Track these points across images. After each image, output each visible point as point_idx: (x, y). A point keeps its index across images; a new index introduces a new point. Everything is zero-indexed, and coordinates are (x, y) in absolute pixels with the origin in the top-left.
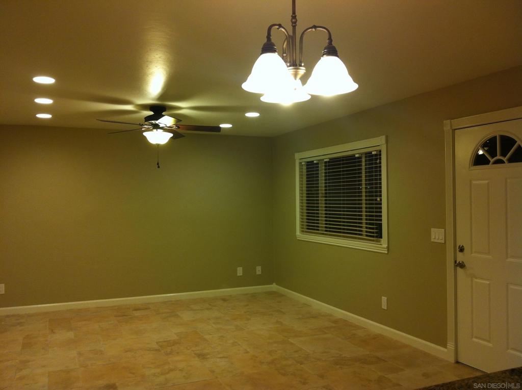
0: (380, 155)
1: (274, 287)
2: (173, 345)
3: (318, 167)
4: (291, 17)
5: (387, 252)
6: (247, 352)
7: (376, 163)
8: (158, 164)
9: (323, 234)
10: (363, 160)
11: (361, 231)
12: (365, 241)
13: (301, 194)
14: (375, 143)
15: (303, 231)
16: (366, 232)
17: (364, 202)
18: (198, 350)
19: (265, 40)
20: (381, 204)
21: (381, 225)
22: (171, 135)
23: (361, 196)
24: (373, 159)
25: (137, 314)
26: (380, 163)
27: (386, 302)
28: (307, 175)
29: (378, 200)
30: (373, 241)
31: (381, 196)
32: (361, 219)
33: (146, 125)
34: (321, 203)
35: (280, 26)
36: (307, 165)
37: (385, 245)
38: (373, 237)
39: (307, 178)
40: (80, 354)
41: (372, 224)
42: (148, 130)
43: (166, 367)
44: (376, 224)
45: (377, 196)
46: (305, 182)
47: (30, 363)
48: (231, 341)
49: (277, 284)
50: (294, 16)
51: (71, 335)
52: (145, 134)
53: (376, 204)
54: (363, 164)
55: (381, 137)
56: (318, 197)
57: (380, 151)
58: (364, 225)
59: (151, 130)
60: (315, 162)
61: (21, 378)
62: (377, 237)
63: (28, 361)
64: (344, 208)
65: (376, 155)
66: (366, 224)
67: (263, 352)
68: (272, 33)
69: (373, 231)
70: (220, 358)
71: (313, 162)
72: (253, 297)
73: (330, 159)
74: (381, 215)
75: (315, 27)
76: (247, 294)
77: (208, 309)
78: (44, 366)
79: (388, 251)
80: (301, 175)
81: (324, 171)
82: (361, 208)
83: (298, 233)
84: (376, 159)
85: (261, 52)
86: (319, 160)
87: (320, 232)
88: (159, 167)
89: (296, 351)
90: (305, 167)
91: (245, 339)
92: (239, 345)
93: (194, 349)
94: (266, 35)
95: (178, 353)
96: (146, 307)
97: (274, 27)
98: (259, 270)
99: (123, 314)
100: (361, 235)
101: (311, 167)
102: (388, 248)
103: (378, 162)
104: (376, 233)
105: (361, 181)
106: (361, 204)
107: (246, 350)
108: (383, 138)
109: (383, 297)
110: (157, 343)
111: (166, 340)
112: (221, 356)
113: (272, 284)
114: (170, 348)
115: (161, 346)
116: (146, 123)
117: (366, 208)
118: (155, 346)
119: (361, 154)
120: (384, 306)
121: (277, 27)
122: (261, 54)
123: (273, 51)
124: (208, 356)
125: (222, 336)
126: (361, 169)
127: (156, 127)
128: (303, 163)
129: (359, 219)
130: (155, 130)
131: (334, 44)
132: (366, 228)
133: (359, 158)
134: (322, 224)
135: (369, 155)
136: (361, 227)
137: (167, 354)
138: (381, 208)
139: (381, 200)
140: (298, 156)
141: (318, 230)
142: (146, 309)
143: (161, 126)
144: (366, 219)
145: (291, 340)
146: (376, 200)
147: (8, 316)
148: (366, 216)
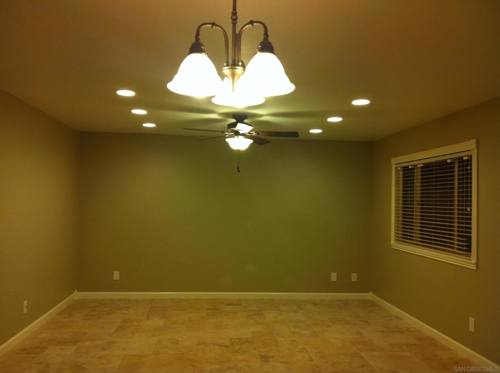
0: (471, 161)
1: (370, 296)
2: (244, 344)
3: (414, 173)
4: (231, 14)
5: (475, 269)
6: (311, 360)
7: (467, 170)
8: (238, 168)
9: (417, 244)
10: (456, 165)
11: (453, 244)
12: (457, 255)
13: (397, 200)
14: (466, 147)
15: (397, 240)
16: (458, 245)
17: (456, 212)
18: (265, 352)
19: (193, 40)
20: (471, 215)
21: (470, 237)
22: (252, 141)
23: (453, 205)
24: (465, 164)
25: (227, 308)
26: (471, 169)
27: (473, 323)
28: (404, 181)
29: (468, 210)
30: (463, 255)
31: (471, 206)
32: (453, 231)
33: (228, 132)
34: (416, 212)
35: (213, 24)
36: (404, 171)
37: (474, 261)
38: (462, 250)
39: (404, 184)
40: (159, 342)
41: (462, 236)
42: (231, 137)
43: (227, 365)
44: (466, 237)
45: (467, 206)
46: (401, 188)
47: (115, 345)
48: (300, 347)
49: (373, 293)
50: (234, 13)
51: (161, 322)
52: (227, 140)
53: (467, 214)
54: (456, 170)
55: (471, 141)
56: (413, 204)
57: (471, 156)
58: (456, 238)
59: (234, 137)
60: (410, 167)
61: (101, 357)
62: (466, 251)
63: (114, 343)
64: (436, 217)
65: (467, 161)
66: (458, 236)
67: (327, 362)
68: (201, 33)
69: (462, 244)
70: (282, 362)
71: (408, 167)
72: (346, 303)
73: (424, 164)
74: (471, 227)
75: (251, 22)
76: (339, 301)
77: (295, 311)
78: (124, 349)
79: (477, 267)
80: (397, 181)
81: (420, 177)
82: (453, 218)
83: (393, 242)
84: (467, 165)
85: (189, 52)
86: (414, 166)
87: (415, 242)
88: (239, 171)
89: (362, 366)
90: (401, 173)
91: (316, 346)
92: (307, 351)
93: (261, 350)
94: (195, 34)
95: (244, 352)
96: (238, 303)
97: (204, 26)
98: (354, 277)
99: (215, 308)
100: (453, 248)
101: (407, 172)
102: (477, 264)
103: (468, 168)
104: (466, 246)
105: (453, 188)
106: (453, 214)
107: (311, 358)
108: (474, 141)
109: (470, 318)
110: (231, 339)
111: (239, 337)
112: (283, 360)
113: (368, 292)
114: (239, 346)
115: (232, 343)
116: (228, 130)
117: (459, 218)
118: (227, 342)
119: (454, 159)
120: (472, 329)
121: (210, 26)
122: (189, 54)
123: (200, 51)
124: (271, 359)
125: (294, 341)
126: (453, 176)
127: (237, 133)
128: (399, 169)
129: (450, 230)
130: (236, 137)
131: (270, 39)
132: (458, 240)
133: (451, 163)
134: (417, 234)
135: (460, 160)
136: (453, 239)
137: (234, 352)
138: (470, 219)
139: (471, 210)
140: (394, 161)
141: (412, 240)
142: (237, 305)
143: (241, 132)
144: (458, 231)
145: (362, 354)
146: (466, 210)
147: (120, 300)
148: (458, 227)
